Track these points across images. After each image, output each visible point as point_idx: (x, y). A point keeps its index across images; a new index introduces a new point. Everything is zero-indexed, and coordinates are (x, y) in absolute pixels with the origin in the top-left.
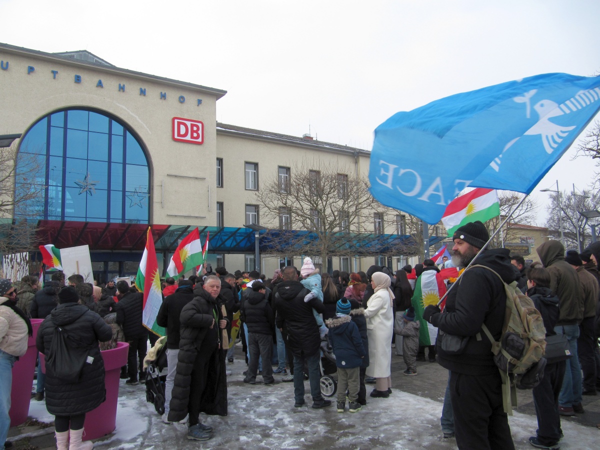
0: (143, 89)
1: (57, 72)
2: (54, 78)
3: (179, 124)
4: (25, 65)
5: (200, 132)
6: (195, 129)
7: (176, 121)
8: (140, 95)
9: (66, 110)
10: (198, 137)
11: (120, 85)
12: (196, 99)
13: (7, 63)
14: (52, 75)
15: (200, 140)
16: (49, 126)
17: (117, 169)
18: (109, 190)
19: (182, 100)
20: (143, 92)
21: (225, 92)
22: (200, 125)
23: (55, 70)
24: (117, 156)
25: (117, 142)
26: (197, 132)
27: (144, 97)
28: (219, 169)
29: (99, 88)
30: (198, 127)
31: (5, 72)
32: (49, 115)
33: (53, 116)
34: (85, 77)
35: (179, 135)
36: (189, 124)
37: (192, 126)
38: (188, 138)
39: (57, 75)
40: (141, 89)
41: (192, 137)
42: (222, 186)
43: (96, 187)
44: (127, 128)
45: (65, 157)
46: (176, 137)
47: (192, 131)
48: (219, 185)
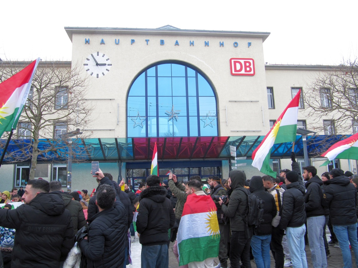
0: (207, 42)
1: (149, 40)
2: (147, 44)
3: (235, 62)
4: (129, 38)
5: (252, 67)
6: (248, 64)
7: (233, 61)
8: (205, 46)
9: (156, 64)
10: (250, 71)
11: (190, 41)
12: (247, 43)
13: (119, 40)
14: (146, 43)
15: (252, 72)
16: (146, 76)
17: (192, 101)
18: (188, 116)
19: (236, 45)
20: (207, 44)
21: (269, 33)
22: (251, 61)
23: (147, 39)
24: (192, 91)
25: (192, 82)
26: (249, 66)
27: (208, 47)
28: (271, 95)
29: (177, 46)
30: (249, 63)
31: (117, 45)
32: (145, 70)
33: (148, 71)
34: (166, 39)
35: (236, 71)
36: (242, 62)
37: (245, 63)
38: (243, 72)
39: (149, 42)
40: (205, 42)
41: (246, 71)
42: (274, 108)
43: (179, 115)
44: (198, 71)
45: (157, 96)
46: (233, 72)
47: (246, 67)
48: (272, 107)
